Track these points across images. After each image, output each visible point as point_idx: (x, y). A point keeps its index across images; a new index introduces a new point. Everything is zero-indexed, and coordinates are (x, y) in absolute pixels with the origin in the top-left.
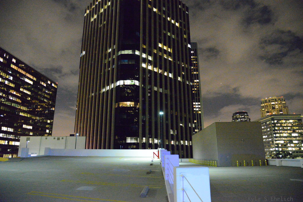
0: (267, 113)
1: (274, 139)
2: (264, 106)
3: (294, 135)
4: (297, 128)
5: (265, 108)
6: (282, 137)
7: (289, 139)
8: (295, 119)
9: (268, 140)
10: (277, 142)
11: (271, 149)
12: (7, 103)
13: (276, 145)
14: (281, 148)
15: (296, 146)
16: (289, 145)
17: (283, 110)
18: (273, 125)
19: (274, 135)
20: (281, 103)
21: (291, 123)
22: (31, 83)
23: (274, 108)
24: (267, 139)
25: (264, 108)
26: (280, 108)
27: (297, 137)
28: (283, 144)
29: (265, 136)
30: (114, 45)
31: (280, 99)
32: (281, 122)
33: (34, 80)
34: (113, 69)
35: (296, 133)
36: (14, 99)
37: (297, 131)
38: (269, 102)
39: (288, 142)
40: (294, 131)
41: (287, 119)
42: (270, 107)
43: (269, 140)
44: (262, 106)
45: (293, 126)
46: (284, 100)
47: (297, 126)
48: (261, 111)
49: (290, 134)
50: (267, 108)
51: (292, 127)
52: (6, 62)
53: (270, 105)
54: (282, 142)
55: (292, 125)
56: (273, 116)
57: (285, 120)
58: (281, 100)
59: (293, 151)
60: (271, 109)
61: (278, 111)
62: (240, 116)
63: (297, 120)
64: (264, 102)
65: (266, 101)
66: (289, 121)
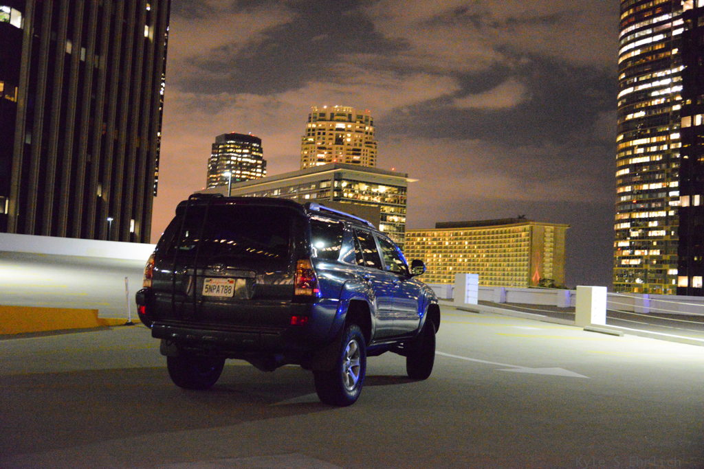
5: (317, 136)
8: (393, 186)
18: (335, 193)
20: (363, 129)
21: (381, 195)
23: (339, 141)
25: (313, 135)
31: (362, 116)
37: (391, 218)
38: (331, 120)
40: (384, 219)
41: (374, 184)
42: (331, 137)
44: (309, 130)
45: (383, 205)
48: (306, 142)
51: (382, 207)
53: (331, 130)
55: (383, 199)
56: (342, 168)
57: (367, 183)
58: (363, 120)
60: (330, 144)
61: (348, 152)
62: (238, 149)
63: (396, 189)
64: (318, 117)
65: (322, 115)
66: (377, 188)
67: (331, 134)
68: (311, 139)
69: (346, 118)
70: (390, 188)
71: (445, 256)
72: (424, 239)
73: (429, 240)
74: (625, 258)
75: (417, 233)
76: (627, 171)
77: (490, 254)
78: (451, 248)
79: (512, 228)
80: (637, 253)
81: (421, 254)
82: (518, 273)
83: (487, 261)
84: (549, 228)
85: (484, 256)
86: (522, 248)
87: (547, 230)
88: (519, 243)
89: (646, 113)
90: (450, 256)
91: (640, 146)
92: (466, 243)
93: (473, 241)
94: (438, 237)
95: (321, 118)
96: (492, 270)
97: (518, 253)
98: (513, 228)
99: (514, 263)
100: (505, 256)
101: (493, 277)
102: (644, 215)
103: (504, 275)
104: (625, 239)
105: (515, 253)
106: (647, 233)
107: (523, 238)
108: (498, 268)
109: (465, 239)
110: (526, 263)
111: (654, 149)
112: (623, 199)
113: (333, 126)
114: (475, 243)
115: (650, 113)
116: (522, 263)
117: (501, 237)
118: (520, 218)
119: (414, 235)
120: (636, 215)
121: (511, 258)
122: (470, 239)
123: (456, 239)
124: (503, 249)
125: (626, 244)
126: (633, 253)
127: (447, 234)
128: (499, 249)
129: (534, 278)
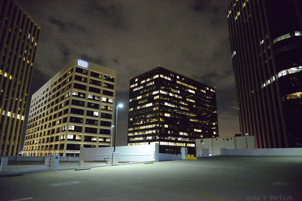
12: (179, 112)
22: (194, 92)
30: (266, 35)
33: (196, 90)
34: (270, 61)
36: (183, 109)
52: (173, 79)
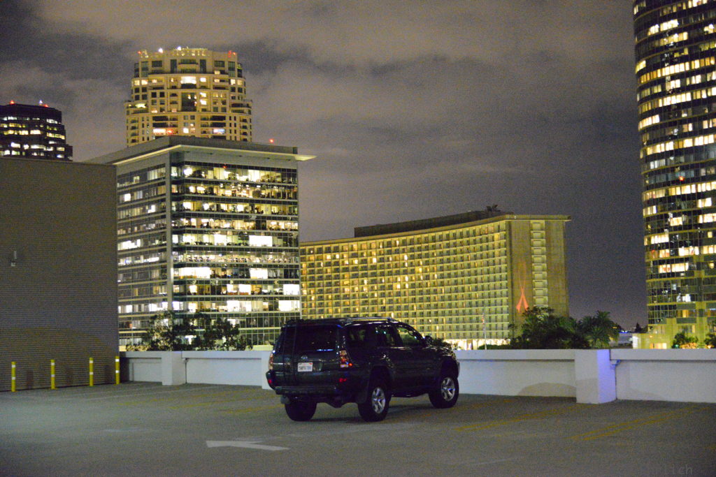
0: (156, 126)
1: (172, 259)
2: (144, 89)
3: (257, 241)
4: (275, 209)
5: (150, 99)
6: (207, 249)
7: (235, 258)
8: (273, 169)
9: (142, 260)
10: (184, 272)
11: (153, 308)
13: (177, 289)
14: (196, 299)
15: (260, 293)
16: (230, 288)
17: (227, 121)
18: (174, 187)
19: (175, 239)
20: (226, 84)
21: (253, 185)
23: (189, 105)
24: (141, 253)
25: (145, 97)
26: (216, 109)
27: (270, 250)
28: (207, 282)
29: (133, 240)
31: (223, 62)
32: (210, 175)
35: (266, 234)
37: (273, 224)
38: (172, 72)
39: (228, 273)
40: (260, 226)
41: (240, 167)
42: (174, 99)
43: (150, 260)
44: (137, 90)
45: (258, 202)
46: (239, 70)
47: (274, 203)
48: (132, 110)
49: (243, 235)
50: (158, 99)
51: (256, 206)
53: (174, 87)
54: (204, 273)
55: (258, 193)
56: (183, 143)
57: (229, 167)
58: (226, 68)
59: (243, 315)
60: (174, 111)
61: (204, 122)
62: (22, 129)
63: (279, 174)
64: (151, 68)
65: (158, 63)
66: (247, 174)
67: (174, 95)
68: (141, 105)
69: (197, 67)
70: (268, 173)
71: (374, 282)
72: (338, 256)
73: (345, 256)
74: (662, 262)
75: (324, 247)
76: (656, 119)
77: (446, 273)
78: (382, 267)
79: (477, 228)
80: (683, 252)
81: (333, 281)
82: (492, 300)
83: (442, 284)
84: (538, 224)
85: (436, 276)
86: (497, 259)
87: (535, 226)
88: (491, 252)
89: (679, 22)
90: (381, 282)
91: (674, 77)
92: (406, 257)
93: (417, 253)
94: (360, 252)
95: (155, 69)
96: (450, 298)
97: (491, 268)
98: (480, 227)
99: (486, 284)
100: (469, 275)
101: (454, 310)
102: (688, 190)
103: (470, 305)
104: (660, 231)
105: (485, 268)
106: (697, 220)
107: (496, 243)
108: (460, 294)
109: (404, 251)
110: (504, 283)
111: (697, 80)
112: (654, 165)
113: (176, 80)
114: (420, 257)
115: (686, 21)
116: (498, 283)
117: (462, 244)
118: (489, 209)
119: (320, 251)
120: (676, 191)
121: (479, 277)
122: (412, 250)
123: (390, 252)
124: (466, 263)
125: (664, 238)
126: (676, 253)
127: (374, 246)
128: (459, 264)
129: (518, 307)
